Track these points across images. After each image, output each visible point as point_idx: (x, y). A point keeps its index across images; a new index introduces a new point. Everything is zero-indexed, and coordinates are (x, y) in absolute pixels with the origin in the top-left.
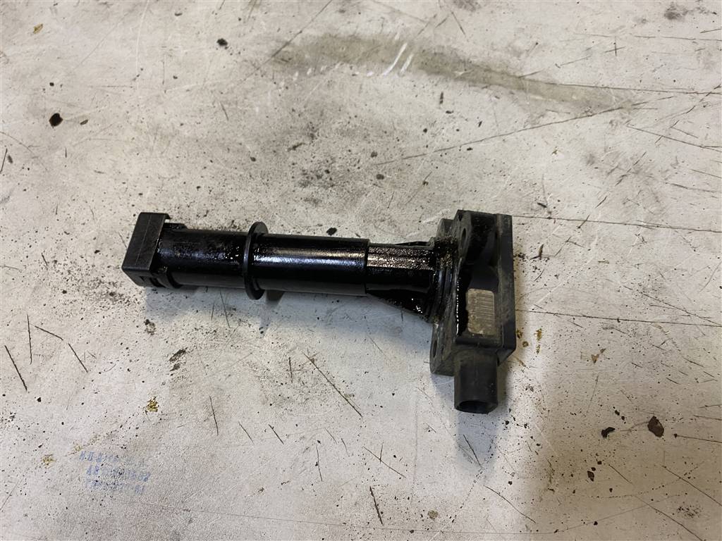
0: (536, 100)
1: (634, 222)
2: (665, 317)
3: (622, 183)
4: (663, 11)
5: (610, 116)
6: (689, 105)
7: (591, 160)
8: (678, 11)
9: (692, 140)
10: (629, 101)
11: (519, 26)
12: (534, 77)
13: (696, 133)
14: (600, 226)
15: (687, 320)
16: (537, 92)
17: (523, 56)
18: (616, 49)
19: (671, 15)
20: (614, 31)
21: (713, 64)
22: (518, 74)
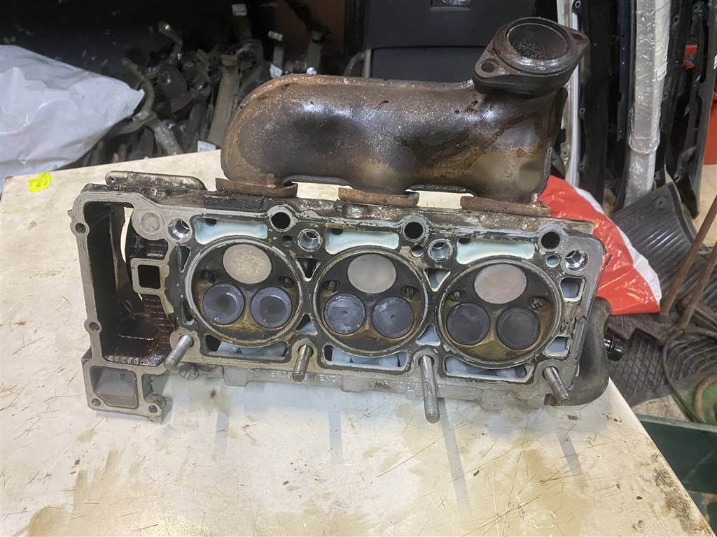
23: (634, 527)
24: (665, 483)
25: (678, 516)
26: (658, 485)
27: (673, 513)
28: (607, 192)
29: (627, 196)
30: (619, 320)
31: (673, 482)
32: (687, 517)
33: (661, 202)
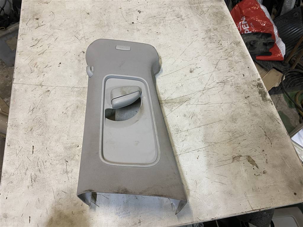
0: (170, 105)
1: (197, 127)
3: (192, 119)
4: (189, 71)
5: (185, 103)
6: (200, 94)
7: (185, 116)
8: (192, 70)
9: (203, 103)
10: (188, 98)
11: (160, 86)
12: (167, 99)
13: (203, 101)
14: (191, 130)
15: (211, 144)
16: (169, 103)
17: (164, 94)
19: (191, 72)
20: (180, 81)
21: (202, 82)
22: (164, 99)
23: (246, 98)
24: (260, 87)
25: (261, 96)
26: (257, 87)
27: (260, 95)
28: (274, 10)
29: (282, 11)
30: (267, 64)
31: (263, 87)
32: (265, 97)
33: (296, 15)
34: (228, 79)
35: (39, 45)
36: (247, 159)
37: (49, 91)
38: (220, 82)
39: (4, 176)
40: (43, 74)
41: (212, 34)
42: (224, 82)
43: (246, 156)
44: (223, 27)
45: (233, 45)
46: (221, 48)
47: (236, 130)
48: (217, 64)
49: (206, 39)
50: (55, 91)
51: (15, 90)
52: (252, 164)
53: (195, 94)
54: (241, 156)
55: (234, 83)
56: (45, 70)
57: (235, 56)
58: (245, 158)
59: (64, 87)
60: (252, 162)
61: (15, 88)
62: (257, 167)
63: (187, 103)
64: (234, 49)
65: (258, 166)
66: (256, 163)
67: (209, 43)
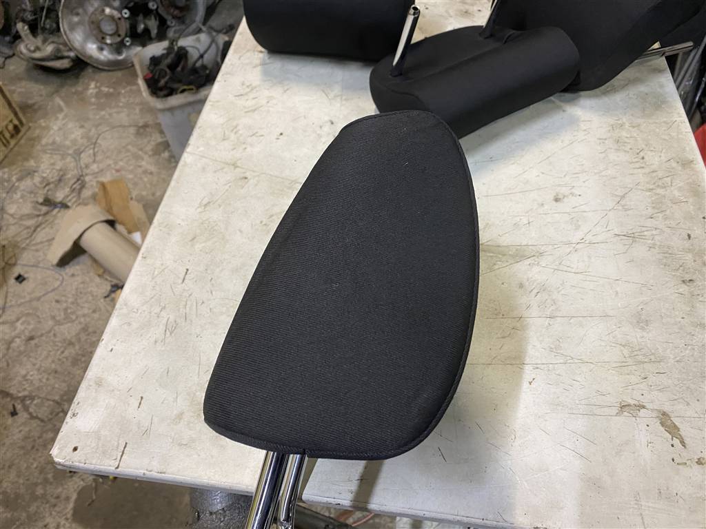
0: (491, 256)
1: (544, 316)
2: (562, 361)
3: (537, 296)
4: (552, 197)
5: (529, 261)
6: (568, 250)
7: (521, 286)
8: (561, 196)
9: (569, 269)
10: (538, 252)
12: (488, 243)
13: (572, 266)
14: (528, 319)
15: (571, 361)
16: (491, 252)
18: (529, 223)
19: (557, 200)
20: (527, 212)
21: (579, 226)
34: (646, 233)
35: (252, 95)
36: (658, 417)
37: (246, 178)
38: (624, 235)
39: (120, 309)
40: (244, 146)
41: (624, 134)
42: (632, 237)
43: (659, 411)
44: (656, 123)
45: (674, 165)
46: (642, 165)
47: (641, 347)
48: (623, 197)
49: (607, 142)
50: (258, 182)
51: (186, 164)
52: (670, 433)
53: (556, 246)
54: (644, 407)
55: (658, 243)
56: (249, 140)
57: (672, 188)
58: (654, 415)
59: (276, 177)
60: (673, 430)
61: (186, 160)
62: (683, 443)
63: (533, 262)
64: (673, 173)
65: (685, 442)
66: (682, 433)
67: (613, 151)
